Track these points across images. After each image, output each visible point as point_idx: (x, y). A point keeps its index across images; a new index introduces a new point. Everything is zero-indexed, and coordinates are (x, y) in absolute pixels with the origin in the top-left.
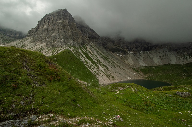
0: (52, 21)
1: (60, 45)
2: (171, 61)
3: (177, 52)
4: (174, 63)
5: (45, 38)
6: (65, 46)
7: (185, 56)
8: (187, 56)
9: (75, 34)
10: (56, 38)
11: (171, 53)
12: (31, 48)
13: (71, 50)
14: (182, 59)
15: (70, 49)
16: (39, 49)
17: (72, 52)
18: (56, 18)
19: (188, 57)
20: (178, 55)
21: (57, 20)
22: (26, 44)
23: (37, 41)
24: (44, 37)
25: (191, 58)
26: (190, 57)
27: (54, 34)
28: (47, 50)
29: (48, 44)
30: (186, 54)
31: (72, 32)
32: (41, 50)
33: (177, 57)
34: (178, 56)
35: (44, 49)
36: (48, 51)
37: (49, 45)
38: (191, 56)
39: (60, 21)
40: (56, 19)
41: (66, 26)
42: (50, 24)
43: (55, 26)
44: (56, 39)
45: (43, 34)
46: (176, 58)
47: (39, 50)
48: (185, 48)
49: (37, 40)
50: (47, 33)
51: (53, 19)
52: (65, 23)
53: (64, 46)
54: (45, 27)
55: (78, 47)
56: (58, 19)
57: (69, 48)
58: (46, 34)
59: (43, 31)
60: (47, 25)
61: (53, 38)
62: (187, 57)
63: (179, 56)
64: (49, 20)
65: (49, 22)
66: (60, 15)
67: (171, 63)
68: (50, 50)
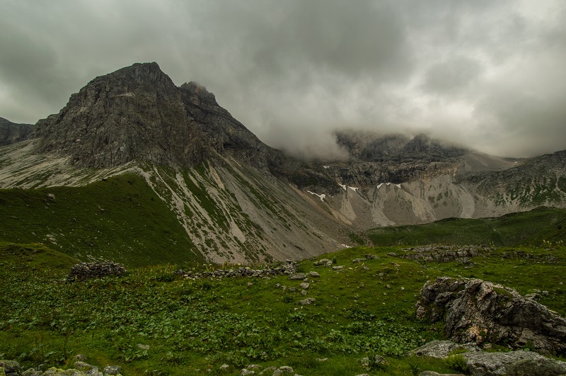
0: (104, 94)
1: (113, 161)
2: (462, 211)
3: (479, 184)
4: (468, 216)
5: (74, 141)
6: (129, 165)
7: (498, 195)
8: (505, 196)
9: (175, 132)
10: (106, 142)
11: (461, 188)
12: (23, 169)
13: (147, 175)
14: (490, 203)
15: (142, 172)
16: (42, 173)
17: (148, 181)
18: (118, 86)
19: (507, 198)
20: (480, 194)
21: (120, 92)
22: (12, 158)
23: (49, 151)
24: (72, 139)
25: (516, 200)
26: (513, 199)
27: (102, 129)
28: (69, 176)
29: (78, 159)
30: (502, 190)
31: (164, 125)
32: (50, 175)
33: (476, 198)
34: (481, 197)
35: (60, 173)
36: (71, 177)
37: (80, 162)
38: (514, 196)
39: (129, 95)
40: (120, 88)
41: (145, 107)
42: (100, 102)
43: (110, 106)
44: (104, 144)
45: (73, 129)
46: (476, 203)
47: (43, 175)
48: (498, 172)
49: (52, 146)
50: (84, 126)
51: (108, 89)
52: (146, 100)
53: (127, 164)
54: (83, 109)
55: (177, 169)
56: (126, 88)
57: (141, 170)
58: (79, 130)
59: (74, 120)
60: (90, 104)
61: (97, 141)
62: (505, 199)
63: (484, 196)
64: (99, 91)
65: (97, 97)
66: (131, 78)
67: (462, 216)
68: (78, 175)
